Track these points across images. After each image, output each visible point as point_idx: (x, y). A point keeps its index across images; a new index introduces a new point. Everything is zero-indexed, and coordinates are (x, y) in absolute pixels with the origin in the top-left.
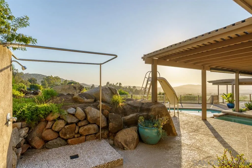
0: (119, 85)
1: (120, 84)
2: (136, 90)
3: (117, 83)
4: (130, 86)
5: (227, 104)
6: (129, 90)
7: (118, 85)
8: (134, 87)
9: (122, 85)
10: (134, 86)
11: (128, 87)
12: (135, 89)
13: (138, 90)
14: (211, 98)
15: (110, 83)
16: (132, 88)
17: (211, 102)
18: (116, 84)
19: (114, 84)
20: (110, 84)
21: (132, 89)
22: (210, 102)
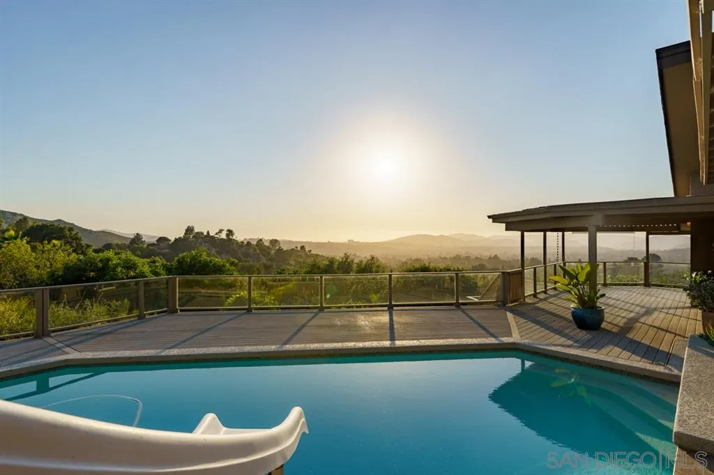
0: (227, 235)
1: (230, 232)
2: (280, 250)
3: (221, 231)
4: (261, 240)
5: (573, 313)
6: (258, 252)
7: (223, 236)
8: (274, 242)
9: (234, 237)
10: (274, 238)
11: (254, 243)
12: (277, 248)
13: (285, 249)
14: (499, 282)
15: (196, 230)
16: (267, 244)
17: (501, 298)
18: (217, 234)
19: (212, 234)
20: (197, 233)
21: (268, 247)
22: (497, 298)
